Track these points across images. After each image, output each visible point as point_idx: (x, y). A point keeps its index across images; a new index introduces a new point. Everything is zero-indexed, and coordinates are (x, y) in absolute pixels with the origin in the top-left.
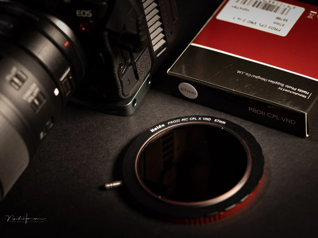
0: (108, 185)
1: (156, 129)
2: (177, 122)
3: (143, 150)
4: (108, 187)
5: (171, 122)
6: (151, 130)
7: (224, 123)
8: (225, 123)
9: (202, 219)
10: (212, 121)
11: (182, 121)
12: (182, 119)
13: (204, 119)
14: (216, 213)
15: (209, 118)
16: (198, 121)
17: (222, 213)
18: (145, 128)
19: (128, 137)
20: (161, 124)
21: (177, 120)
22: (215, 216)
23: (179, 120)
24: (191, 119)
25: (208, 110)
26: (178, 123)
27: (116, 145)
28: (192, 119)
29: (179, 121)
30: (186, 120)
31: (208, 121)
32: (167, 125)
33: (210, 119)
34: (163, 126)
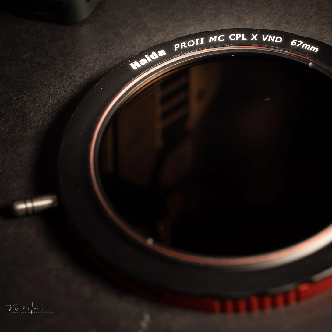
0: (21, 206)
1: (143, 62)
2: (197, 44)
3: (110, 116)
4: (22, 210)
5: (183, 45)
6: (131, 65)
7: (315, 49)
8: (317, 49)
9: (255, 301)
10: (285, 44)
11: (210, 41)
12: (211, 38)
13: (265, 39)
14: (290, 287)
15: (277, 37)
16: (249, 42)
17: (304, 288)
18: (118, 56)
19: (73, 79)
20: (157, 49)
21: (197, 40)
22: (286, 295)
23: (202, 39)
24: (233, 37)
25: (275, 13)
26: (200, 47)
27: (43, 100)
28: (235, 37)
29: (202, 43)
30: (219, 40)
31: (274, 44)
32: (171, 54)
33: (279, 39)
34: (161, 55)
